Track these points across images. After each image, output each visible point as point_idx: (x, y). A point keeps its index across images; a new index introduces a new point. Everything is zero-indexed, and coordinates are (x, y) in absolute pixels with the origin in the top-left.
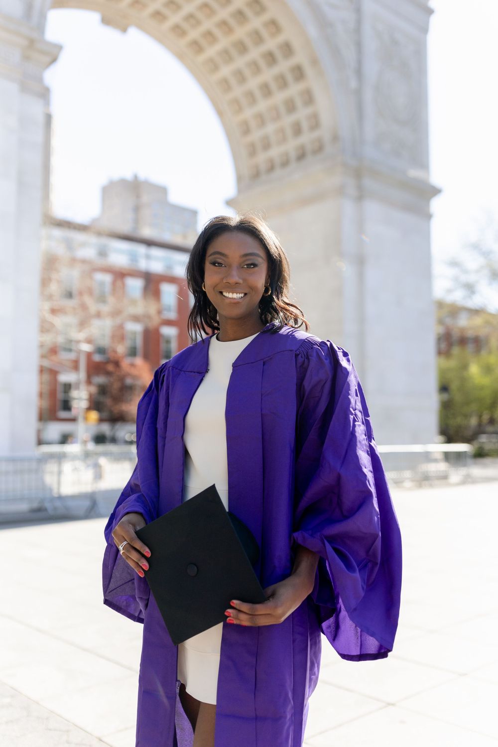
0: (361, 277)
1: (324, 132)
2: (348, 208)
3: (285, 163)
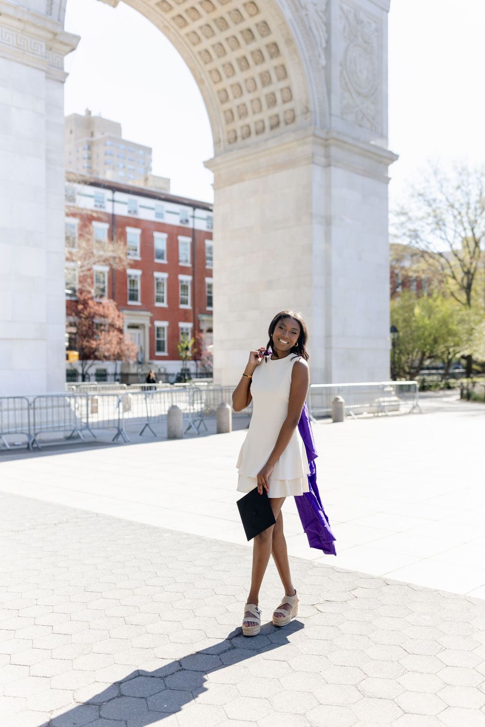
0: (328, 234)
1: (297, 104)
2: (318, 173)
3: (260, 132)
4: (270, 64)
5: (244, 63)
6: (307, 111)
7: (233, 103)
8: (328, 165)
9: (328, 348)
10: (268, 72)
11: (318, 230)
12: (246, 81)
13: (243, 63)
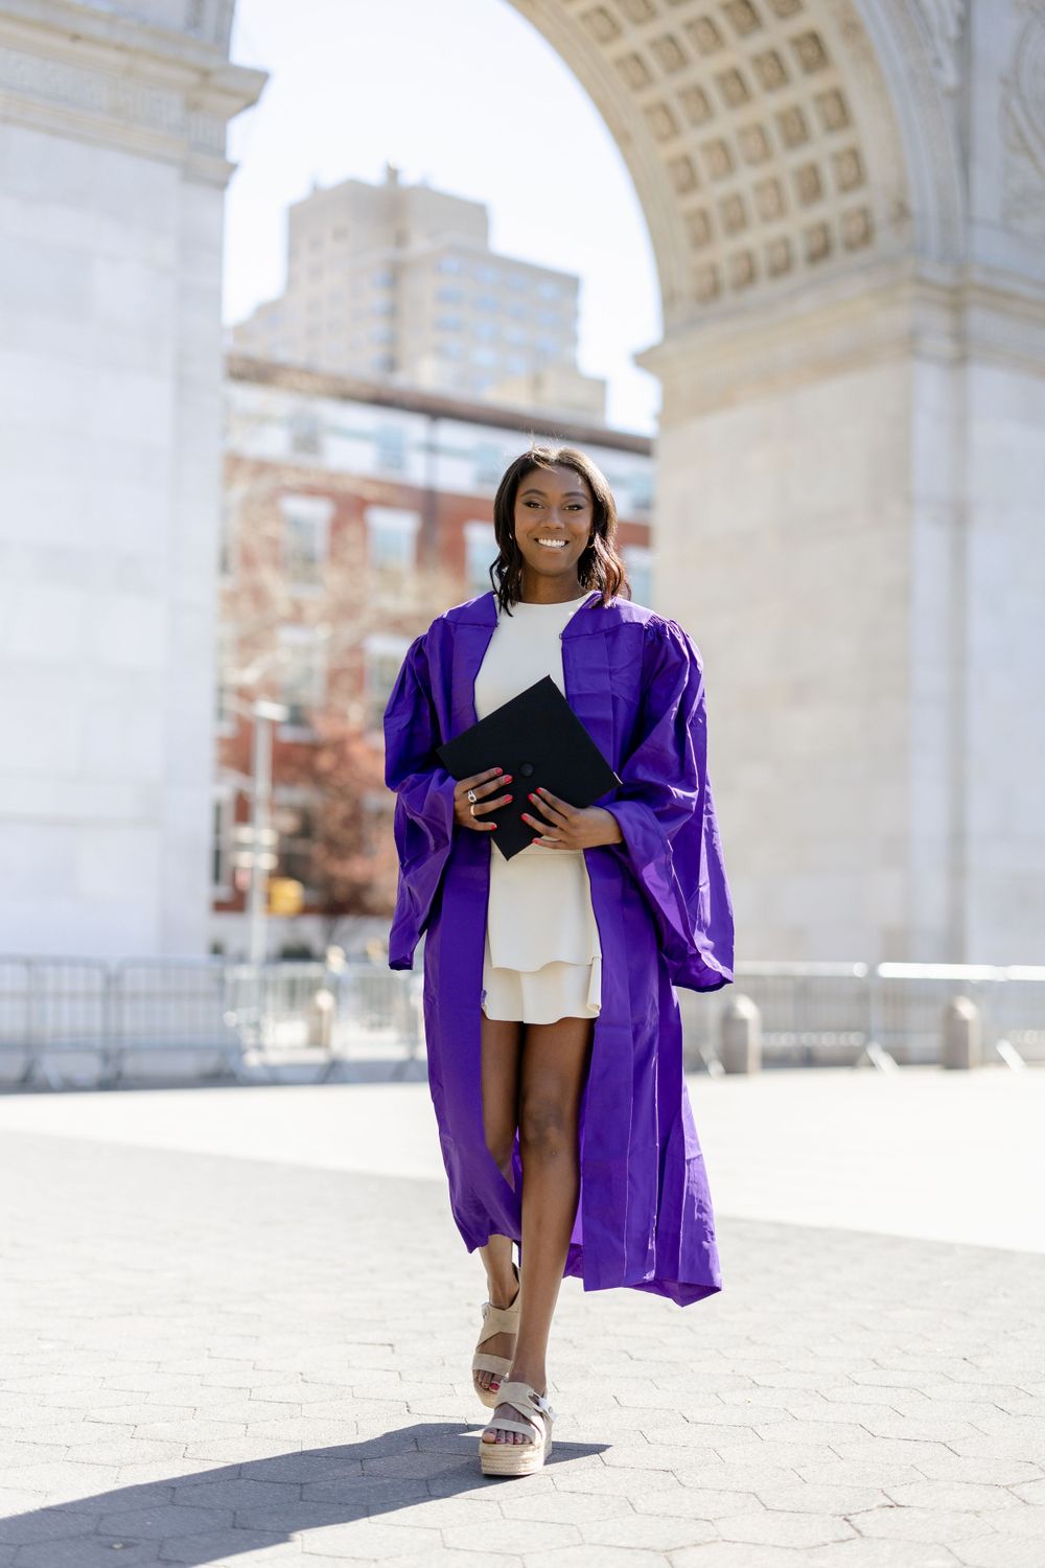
0: (959, 553)
1: (876, 197)
2: (930, 383)
3: (780, 269)
4: (803, 90)
5: (735, 86)
6: (902, 213)
7: (711, 194)
8: (961, 361)
9: (957, 870)
10: (797, 111)
11: (930, 542)
12: (743, 133)
13: (735, 88)
